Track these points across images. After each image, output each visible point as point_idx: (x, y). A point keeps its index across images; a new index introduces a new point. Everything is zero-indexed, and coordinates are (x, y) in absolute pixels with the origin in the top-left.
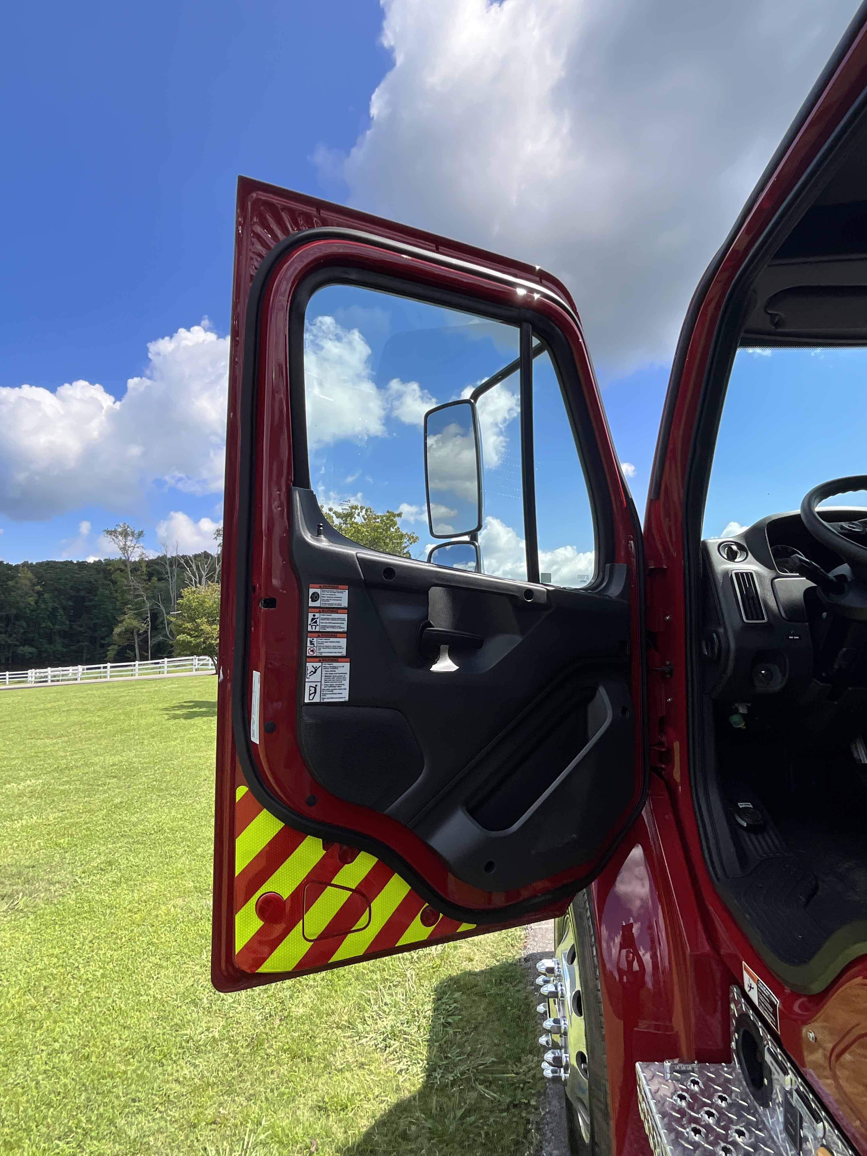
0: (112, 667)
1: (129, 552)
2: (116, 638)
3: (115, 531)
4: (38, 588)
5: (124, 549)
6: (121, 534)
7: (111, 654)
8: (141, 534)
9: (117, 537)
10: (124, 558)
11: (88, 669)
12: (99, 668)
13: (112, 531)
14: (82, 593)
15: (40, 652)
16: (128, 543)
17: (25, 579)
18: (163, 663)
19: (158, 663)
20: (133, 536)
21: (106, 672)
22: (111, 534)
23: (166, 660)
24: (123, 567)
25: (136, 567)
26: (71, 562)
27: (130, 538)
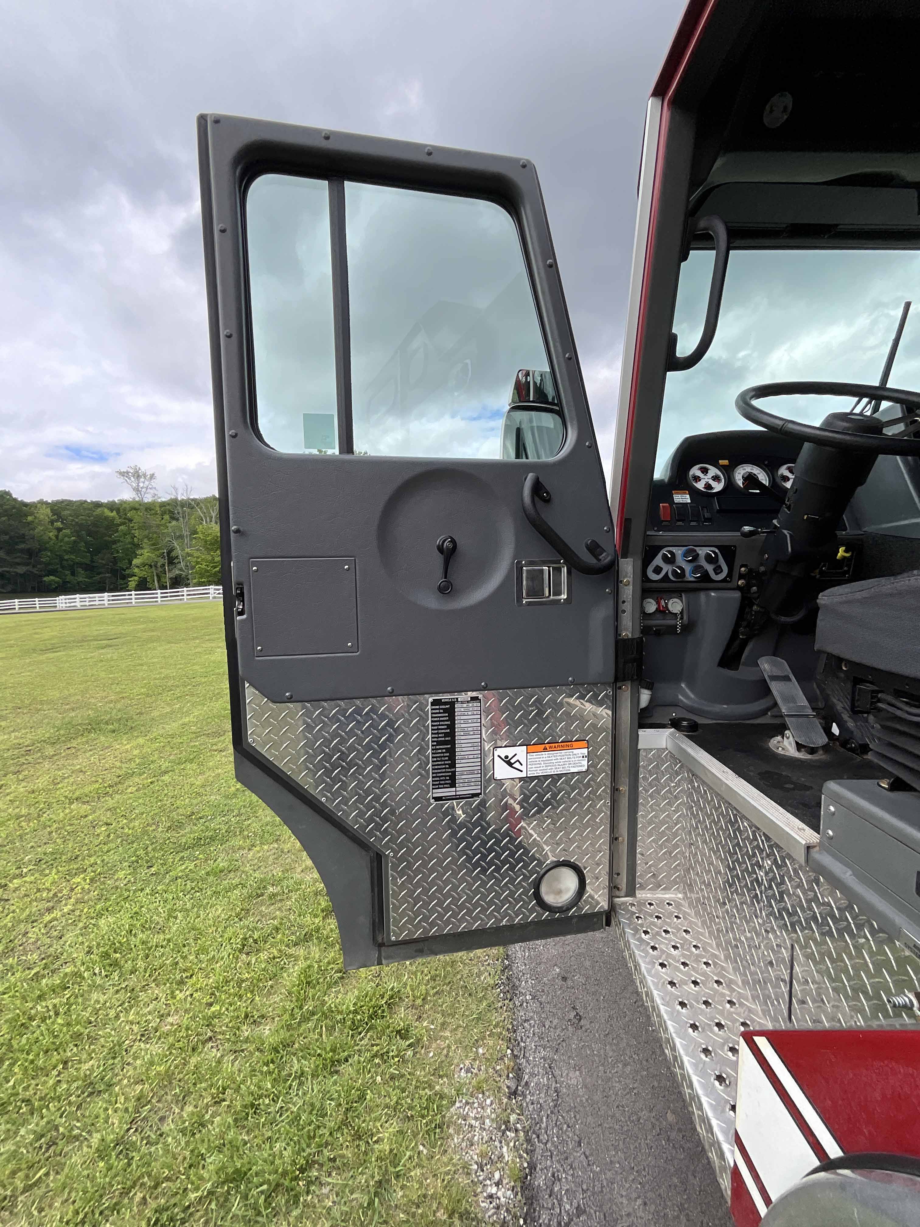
0: (136, 595)
1: (143, 493)
2: (135, 570)
3: (128, 472)
4: (57, 524)
5: (137, 490)
6: (134, 476)
7: (132, 584)
8: (152, 476)
9: (130, 479)
10: (137, 499)
11: (113, 596)
12: (125, 595)
13: (124, 472)
14: (101, 529)
15: (65, 583)
16: (141, 485)
17: (43, 515)
18: (183, 591)
19: (178, 592)
20: (145, 478)
21: (131, 599)
22: (123, 476)
23: (185, 589)
27: (142, 480)
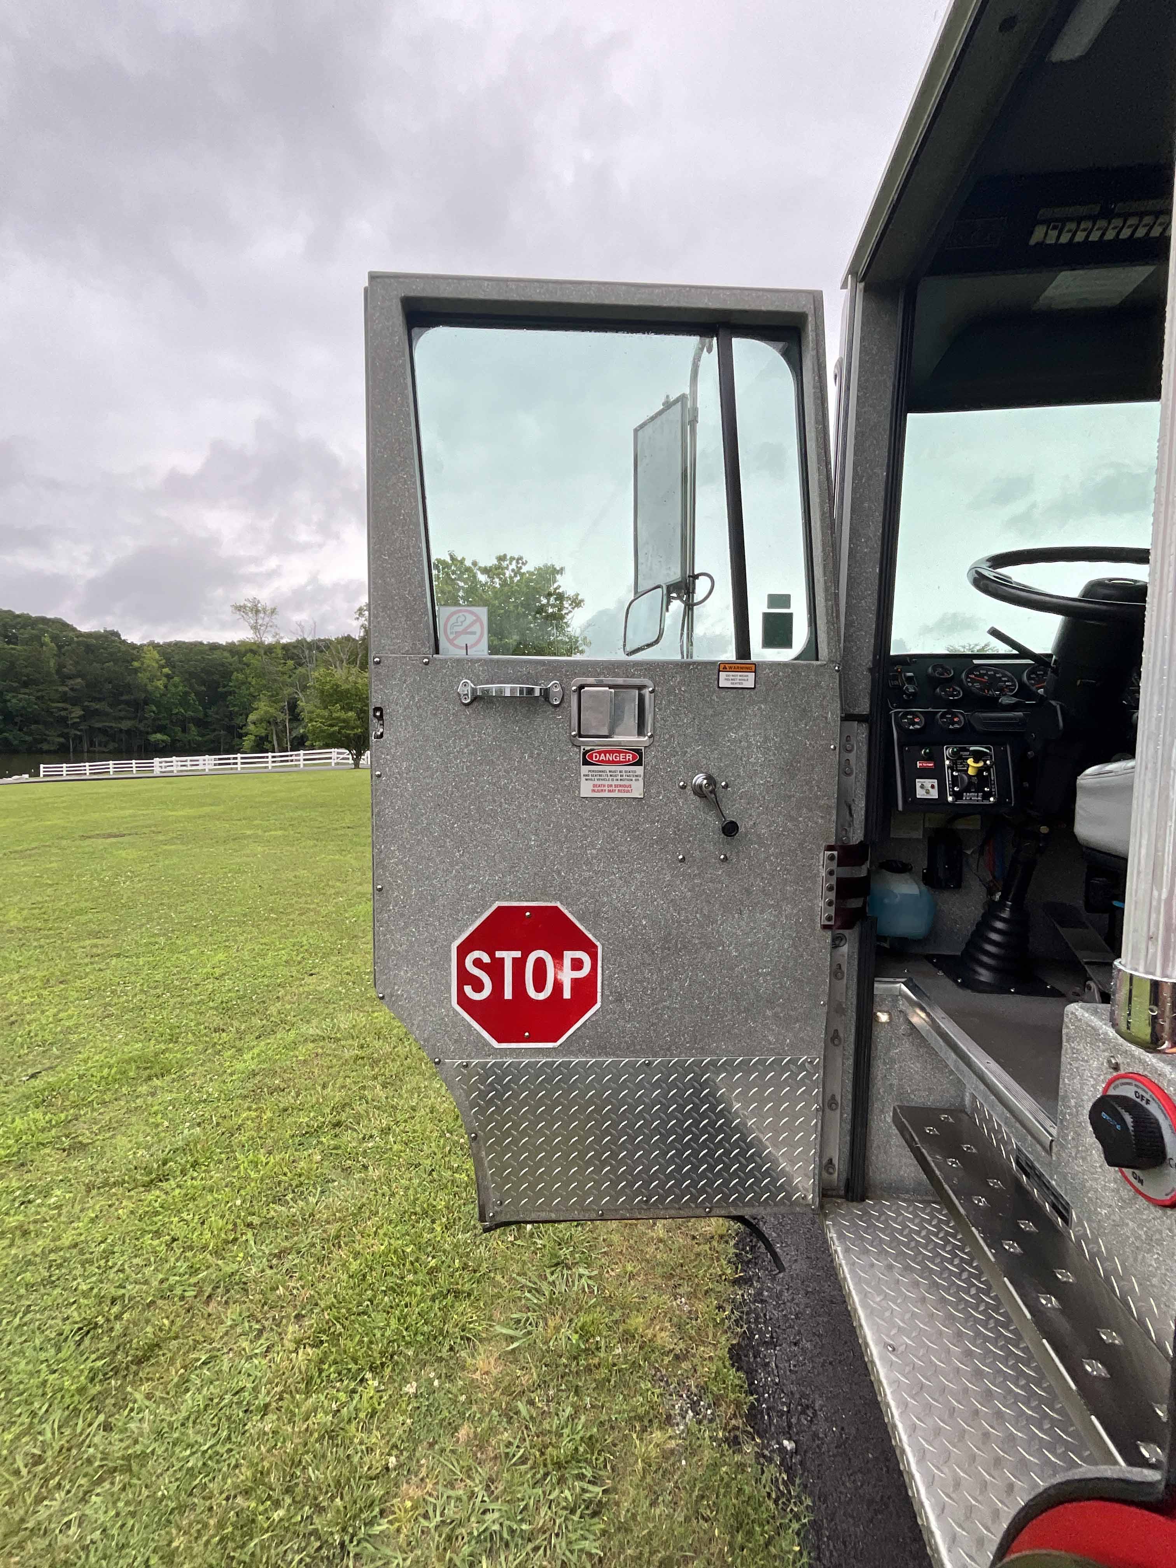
1: (262, 632)
2: (251, 727)
3: (245, 607)
4: (166, 670)
5: (255, 628)
6: (251, 611)
7: (247, 744)
8: (273, 611)
9: (247, 614)
10: (256, 640)
11: (220, 759)
13: (240, 606)
14: (216, 677)
15: (174, 741)
16: (260, 621)
17: (152, 659)
20: (265, 613)
21: (236, 764)
22: (239, 610)
23: (302, 752)
24: (254, 648)
25: (270, 650)
26: (201, 643)
27: (262, 615)
